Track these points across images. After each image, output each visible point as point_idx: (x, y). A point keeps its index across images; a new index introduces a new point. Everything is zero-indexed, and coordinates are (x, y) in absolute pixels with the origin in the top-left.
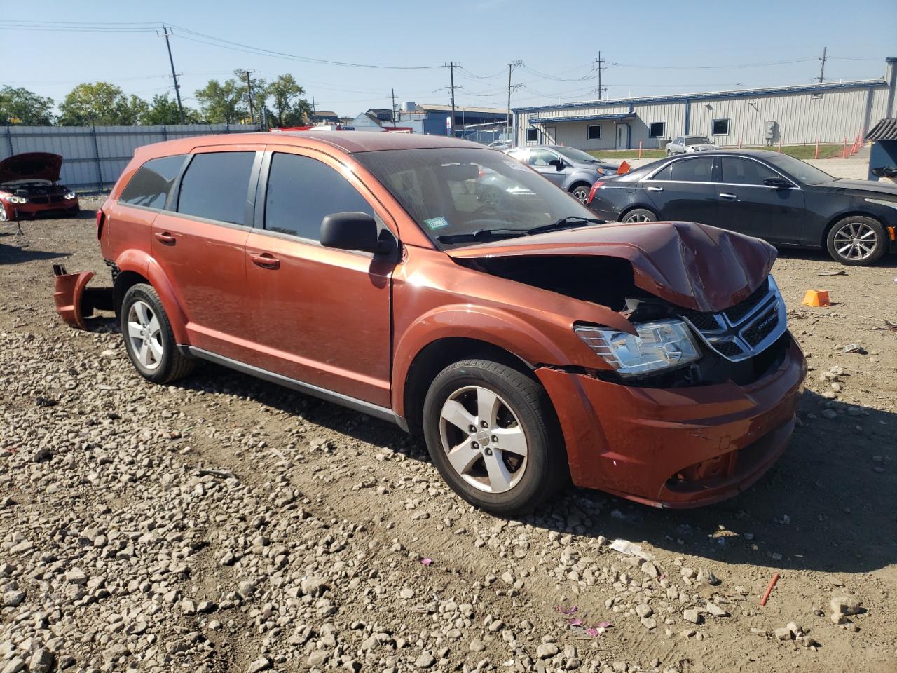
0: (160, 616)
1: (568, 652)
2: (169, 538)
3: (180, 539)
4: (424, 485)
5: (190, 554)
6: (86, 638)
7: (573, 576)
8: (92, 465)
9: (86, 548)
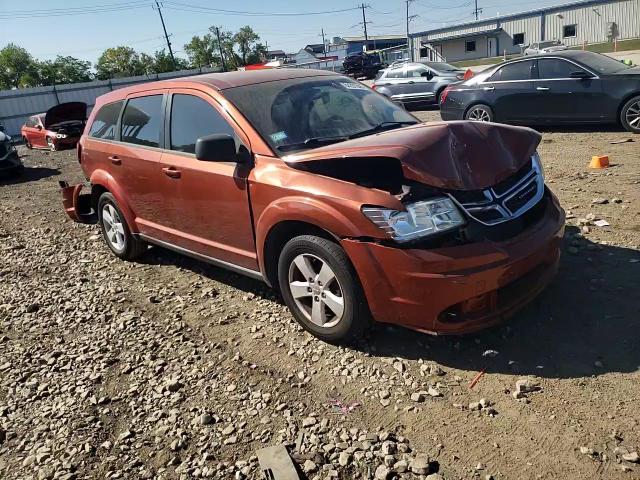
0: (75, 407)
1: (323, 423)
2: (94, 358)
3: (101, 358)
4: (267, 316)
5: (105, 367)
6: (27, 421)
7: (345, 372)
8: (61, 313)
9: (43, 366)
